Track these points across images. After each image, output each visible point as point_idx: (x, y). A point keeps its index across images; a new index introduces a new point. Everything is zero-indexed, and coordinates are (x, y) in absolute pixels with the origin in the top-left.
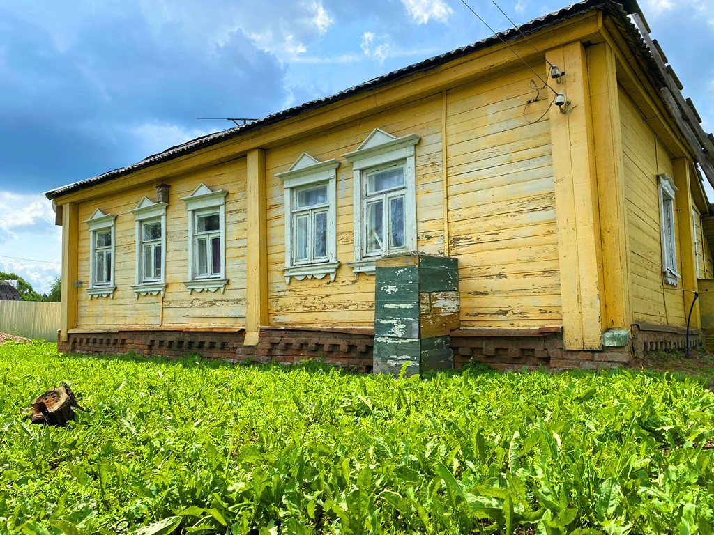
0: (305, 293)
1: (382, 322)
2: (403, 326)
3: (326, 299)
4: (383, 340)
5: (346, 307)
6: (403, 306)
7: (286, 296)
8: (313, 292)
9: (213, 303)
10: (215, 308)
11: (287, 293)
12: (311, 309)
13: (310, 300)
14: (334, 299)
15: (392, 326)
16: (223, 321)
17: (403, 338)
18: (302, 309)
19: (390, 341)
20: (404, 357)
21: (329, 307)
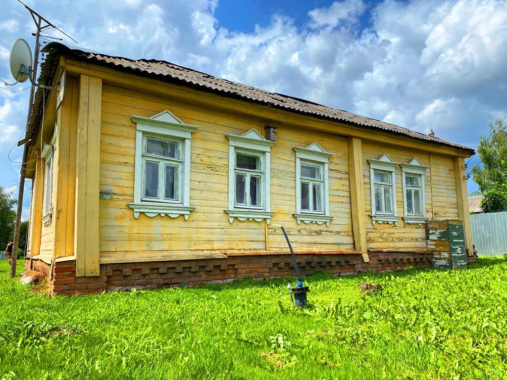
0: (382, 231)
1: (454, 247)
2: (461, 249)
3: (392, 235)
4: (454, 255)
5: (402, 240)
6: (460, 241)
7: (372, 232)
8: (386, 230)
9: (319, 233)
10: (321, 237)
11: (373, 230)
12: (386, 240)
13: (385, 235)
14: (396, 235)
15: (457, 249)
16: (329, 246)
17: (461, 254)
18: (381, 240)
19: (457, 255)
20: (462, 261)
21: (395, 239)
